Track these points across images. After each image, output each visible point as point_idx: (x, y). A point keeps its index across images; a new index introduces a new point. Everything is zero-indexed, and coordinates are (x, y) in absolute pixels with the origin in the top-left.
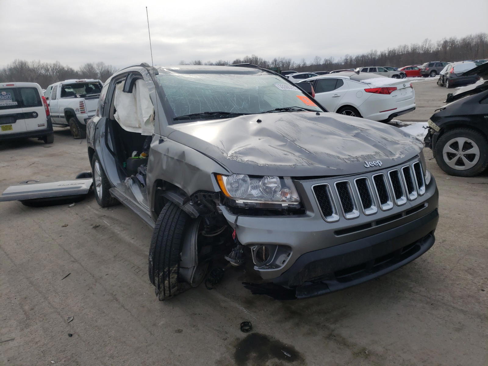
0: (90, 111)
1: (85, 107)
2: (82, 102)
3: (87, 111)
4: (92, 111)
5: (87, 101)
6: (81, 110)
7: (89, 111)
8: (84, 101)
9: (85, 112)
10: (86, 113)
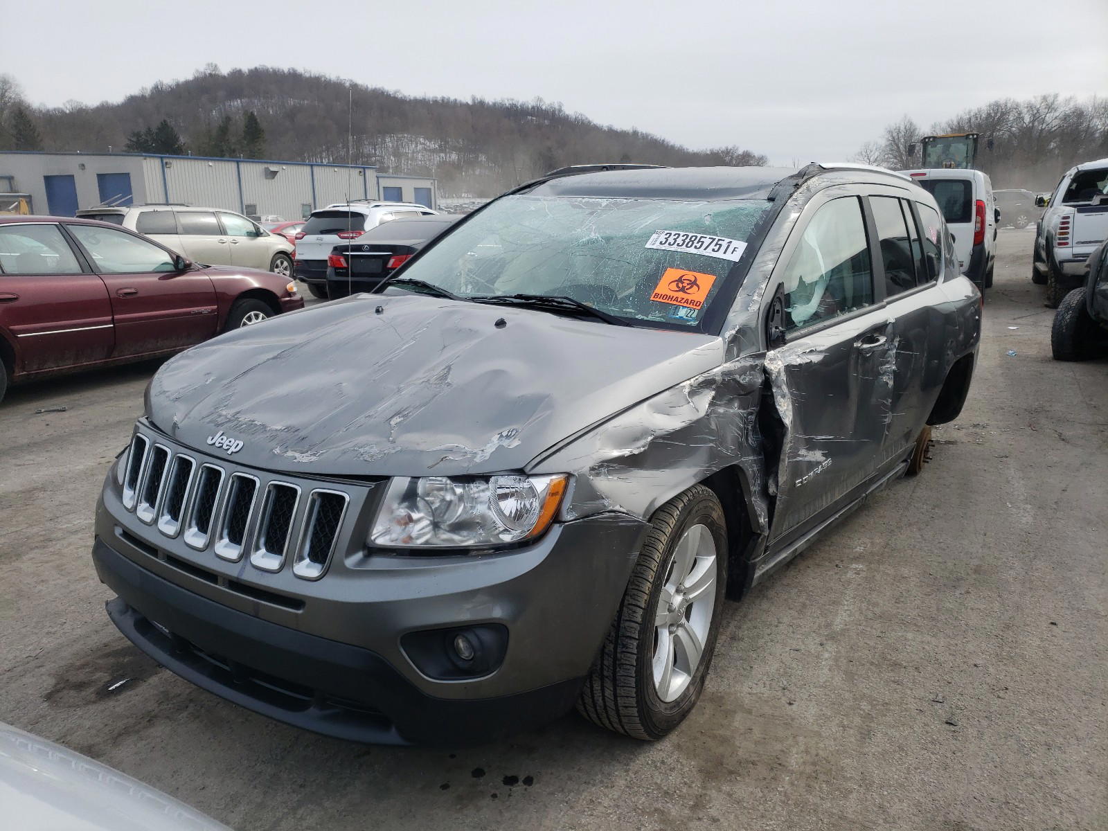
0: (1083, 243)
1: (1070, 231)
2: (1068, 217)
3: (1075, 241)
4: (1090, 242)
5: (1081, 217)
6: (1060, 239)
7: (1078, 243)
8: (1071, 216)
9: (1067, 244)
10: (1070, 245)
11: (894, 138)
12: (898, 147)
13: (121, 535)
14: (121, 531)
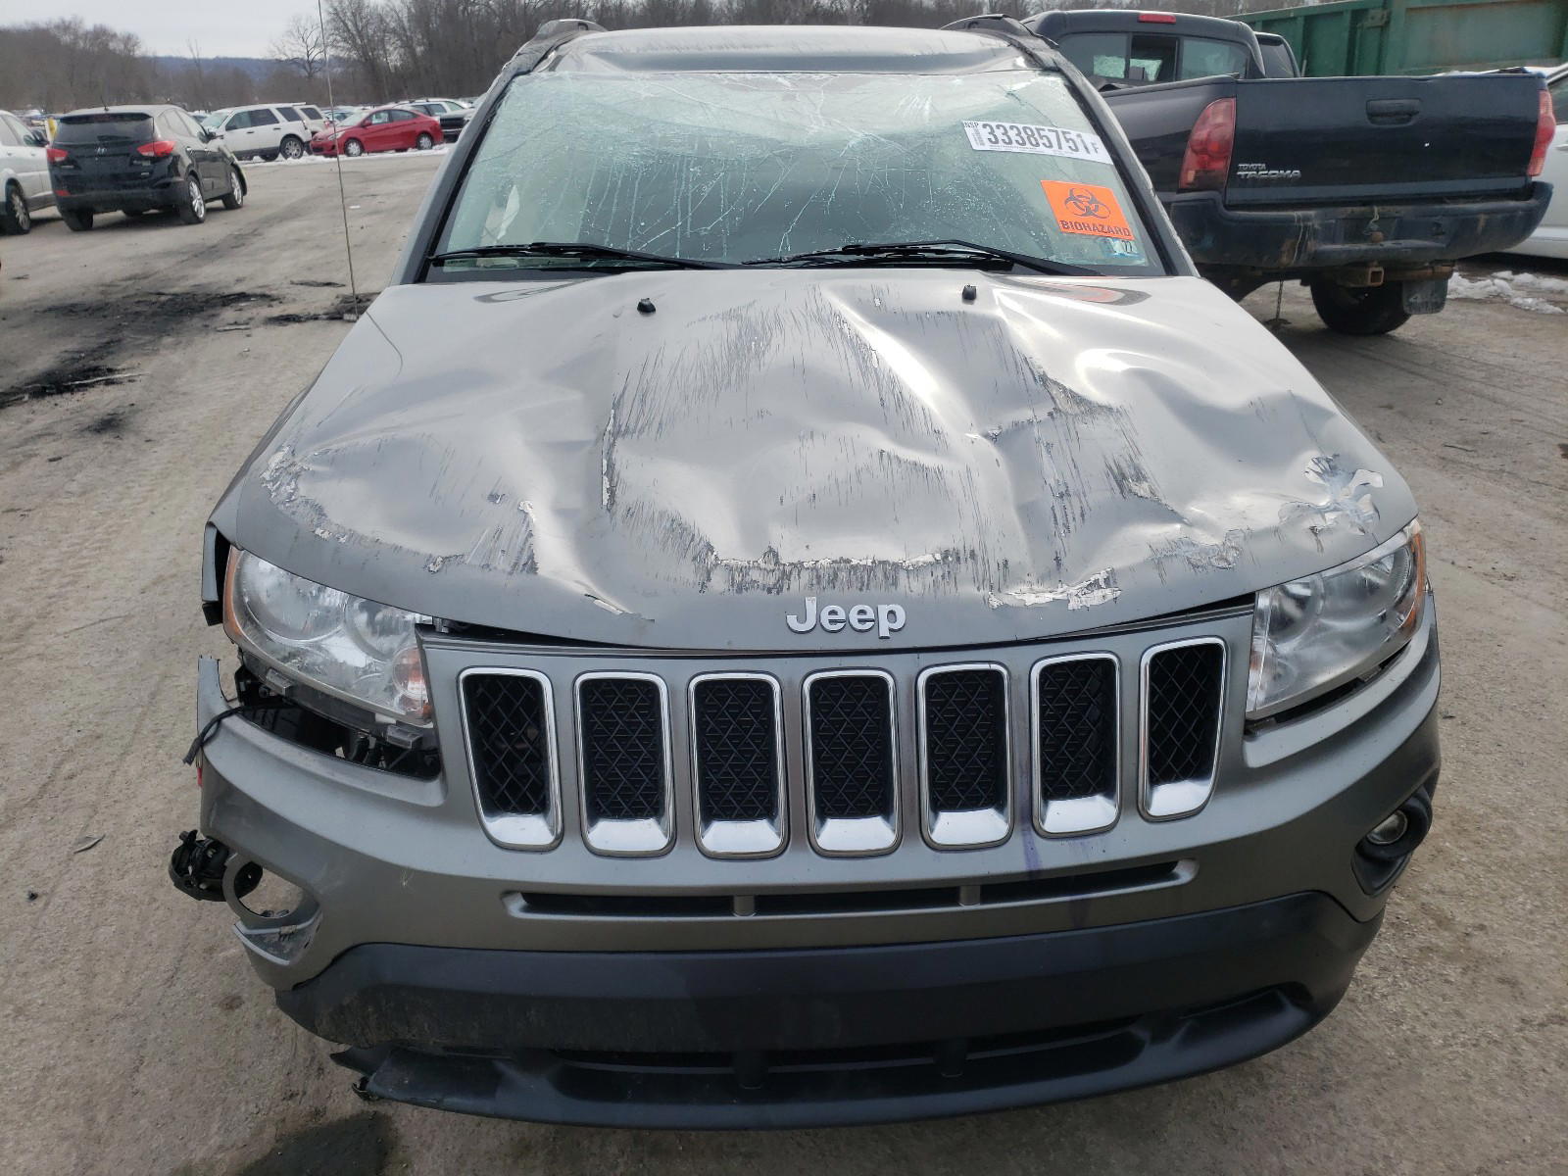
11: (336, 9)
12: (346, 25)
13: (526, 910)
14: (521, 902)
